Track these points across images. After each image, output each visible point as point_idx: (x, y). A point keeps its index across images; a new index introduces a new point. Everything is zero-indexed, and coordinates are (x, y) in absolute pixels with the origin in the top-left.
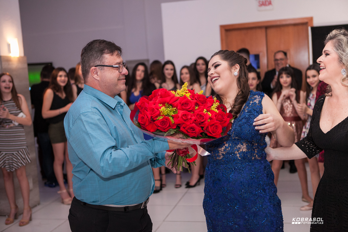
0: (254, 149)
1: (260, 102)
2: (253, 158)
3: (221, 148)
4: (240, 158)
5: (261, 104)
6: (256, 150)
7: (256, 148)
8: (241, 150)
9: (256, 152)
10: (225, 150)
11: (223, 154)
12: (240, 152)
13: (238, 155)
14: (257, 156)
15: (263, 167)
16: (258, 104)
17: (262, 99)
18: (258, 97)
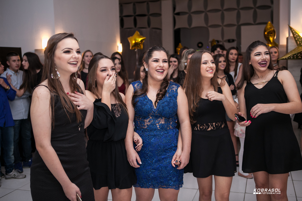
0: (170, 122)
1: (177, 90)
2: (168, 128)
3: (147, 119)
4: (159, 129)
5: (177, 92)
6: (171, 122)
7: (171, 121)
8: (161, 123)
9: (171, 124)
10: (149, 121)
11: (147, 125)
12: (159, 124)
13: (158, 126)
14: (171, 126)
15: (174, 133)
16: (175, 91)
17: (178, 88)
18: (175, 87)
